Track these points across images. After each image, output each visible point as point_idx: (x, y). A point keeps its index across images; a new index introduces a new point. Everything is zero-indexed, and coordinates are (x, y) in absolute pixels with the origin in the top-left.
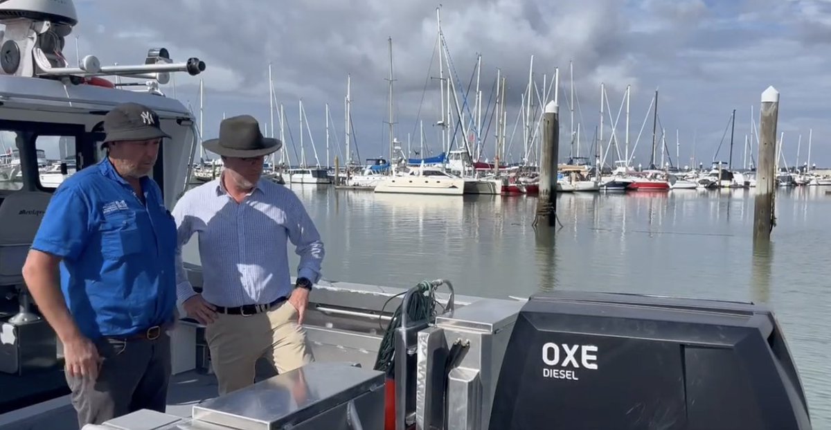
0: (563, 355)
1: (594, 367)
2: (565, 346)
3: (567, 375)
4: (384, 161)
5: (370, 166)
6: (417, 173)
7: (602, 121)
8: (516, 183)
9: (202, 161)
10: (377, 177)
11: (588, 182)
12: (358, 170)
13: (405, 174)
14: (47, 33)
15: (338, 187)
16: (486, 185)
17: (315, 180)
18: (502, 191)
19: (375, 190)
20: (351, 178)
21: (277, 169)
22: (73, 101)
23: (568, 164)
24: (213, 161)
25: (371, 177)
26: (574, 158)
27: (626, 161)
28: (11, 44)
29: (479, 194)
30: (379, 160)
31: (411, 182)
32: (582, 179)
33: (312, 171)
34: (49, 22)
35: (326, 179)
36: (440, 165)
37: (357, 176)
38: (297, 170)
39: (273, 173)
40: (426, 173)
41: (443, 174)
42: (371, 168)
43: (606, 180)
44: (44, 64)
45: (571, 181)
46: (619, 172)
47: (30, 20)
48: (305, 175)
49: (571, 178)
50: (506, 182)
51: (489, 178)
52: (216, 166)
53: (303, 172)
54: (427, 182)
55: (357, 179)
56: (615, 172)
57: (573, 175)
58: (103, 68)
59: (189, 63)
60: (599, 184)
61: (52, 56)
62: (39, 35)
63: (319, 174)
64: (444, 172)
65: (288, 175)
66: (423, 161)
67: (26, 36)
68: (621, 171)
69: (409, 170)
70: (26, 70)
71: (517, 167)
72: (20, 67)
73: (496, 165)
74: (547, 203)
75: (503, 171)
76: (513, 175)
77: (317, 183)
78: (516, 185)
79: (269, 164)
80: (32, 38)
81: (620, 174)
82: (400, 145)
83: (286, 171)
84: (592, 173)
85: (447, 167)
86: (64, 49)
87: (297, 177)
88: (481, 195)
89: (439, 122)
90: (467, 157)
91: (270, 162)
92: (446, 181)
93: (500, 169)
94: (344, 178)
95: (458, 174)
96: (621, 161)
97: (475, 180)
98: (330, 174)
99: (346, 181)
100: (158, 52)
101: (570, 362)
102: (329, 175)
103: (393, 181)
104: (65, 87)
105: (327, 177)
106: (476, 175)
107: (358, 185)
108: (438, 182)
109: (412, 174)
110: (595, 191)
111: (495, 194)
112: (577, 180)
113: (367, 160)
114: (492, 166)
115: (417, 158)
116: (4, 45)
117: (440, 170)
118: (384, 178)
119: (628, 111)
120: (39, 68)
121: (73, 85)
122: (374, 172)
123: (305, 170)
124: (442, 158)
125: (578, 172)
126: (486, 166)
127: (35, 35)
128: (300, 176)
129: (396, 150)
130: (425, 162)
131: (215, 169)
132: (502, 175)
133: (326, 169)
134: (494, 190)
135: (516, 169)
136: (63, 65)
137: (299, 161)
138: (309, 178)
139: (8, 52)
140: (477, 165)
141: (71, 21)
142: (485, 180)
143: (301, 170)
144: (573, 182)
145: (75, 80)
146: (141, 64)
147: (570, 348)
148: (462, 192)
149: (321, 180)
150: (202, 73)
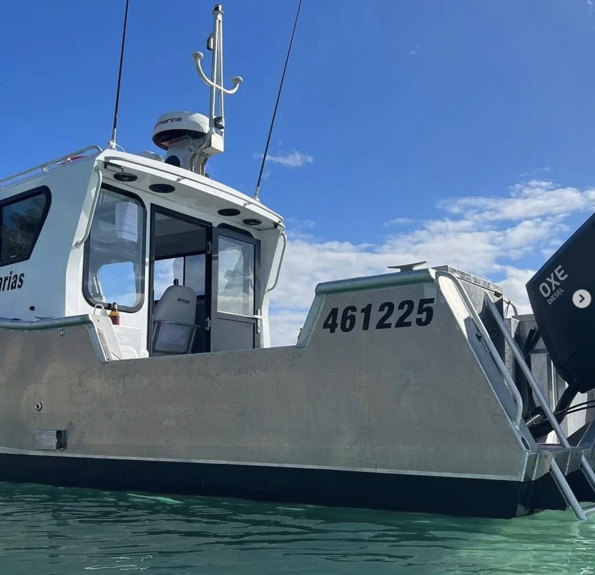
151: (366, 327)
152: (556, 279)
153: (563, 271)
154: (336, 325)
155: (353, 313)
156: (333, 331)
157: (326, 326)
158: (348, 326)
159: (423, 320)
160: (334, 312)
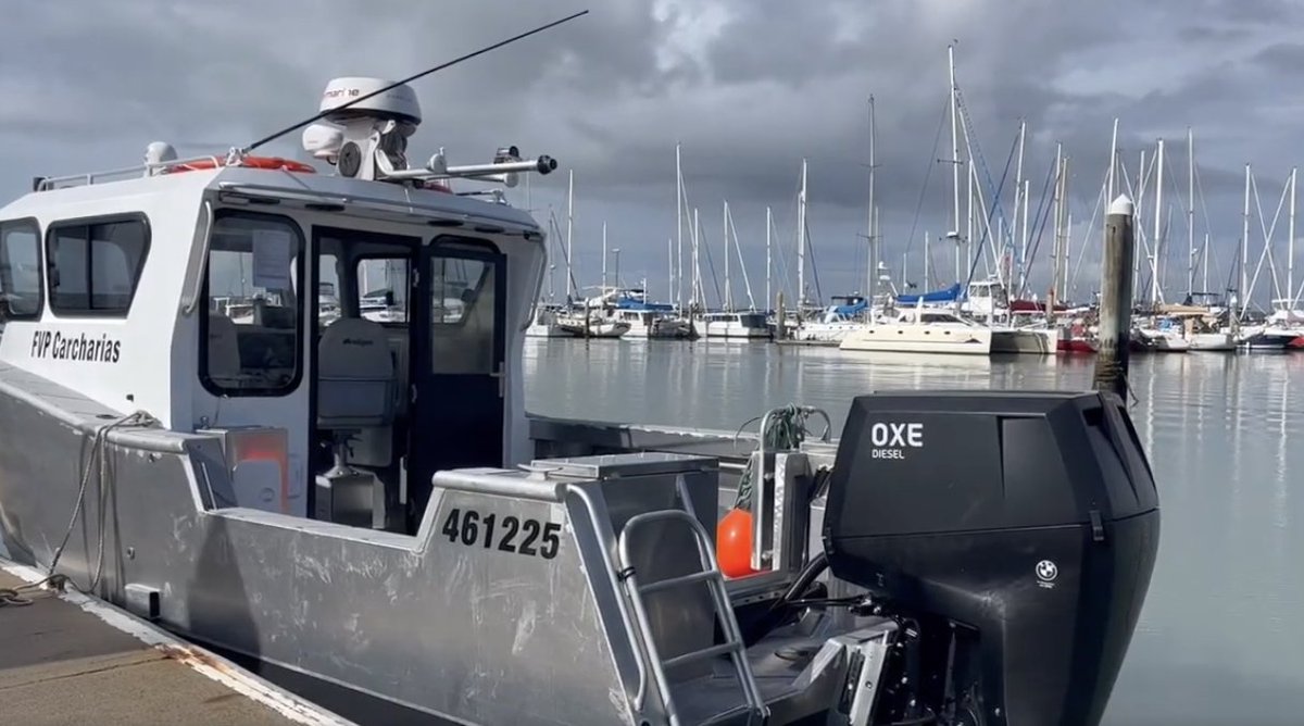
0: (891, 434)
1: (920, 444)
2: (893, 426)
3: (894, 454)
4: (860, 299)
5: (834, 308)
6: (912, 319)
7: (1246, 229)
8: (1085, 335)
9: (570, 299)
10: (845, 325)
11: (1215, 335)
12: (817, 315)
13: (892, 320)
14: (390, 133)
15: (781, 342)
16: (1033, 340)
17: (746, 331)
18: (1058, 348)
19: (842, 346)
20: (803, 328)
21: (685, 314)
22: (414, 206)
23: (1185, 304)
24: (587, 300)
25: (836, 326)
26: (1194, 294)
27: (1289, 300)
28: (352, 145)
29: (1018, 352)
30: (852, 299)
31: (901, 332)
32: (1206, 330)
33: (742, 317)
34: (393, 122)
35: (763, 330)
36: (953, 305)
37: (814, 325)
38: (718, 314)
39: (680, 320)
40: (927, 319)
41: (954, 320)
42: (836, 311)
43: (1249, 331)
44: (386, 166)
45: (1183, 333)
46: (1279, 320)
47: (373, 120)
48: (731, 323)
49: (1184, 327)
50: (1067, 332)
51: (1038, 326)
52: (591, 309)
53: (728, 319)
54: (927, 333)
55: (812, 328)
56: (1272, 319)
57: (1189, 323)
58: (449, 169)
59: (540, 161)
60: (1235, 339)
61: (395, 159)
62: (383, 136)
63: (754, 321)
64: (958, 316)
65: (703, 323)
66: (921, 299)
67: (367, 136)
68: (1282, 317)
69: (898, 313)
70: (366, 173)
71: (1087, 309)
72: (360, 172)
73: (1049, 305)
74: (1112, 363)
75: (1060, 315)
76: (1079, 321)
77: (750, 337)
78: (1084, 339)
79: (674, 306)
80: (375, 139)
81: (1279, 322)
82: (889, 272)
83: (701, 317)
84: (1224, 320)
85: (965, 307)
86: (407, 150)
87: (718, 327)
88: (1020, 355)
89: (950, 234)
90: (1000, 293)
91: (675, 301)
92: (960, 330)
93: (1055, 312)
94: (793, 328)
95: (981, 320)
96: (1280, 300)
97: (1012, 329)
98: (771, 321)
99: (795, 332)
100: (507, 151)
101: (897, 441)
102: (769, 323)
103: (872, 332)
104: (406, 191)
105: (766, 326)
106: (1014, 321)
107: (814, 339)
108: (948, 333)
109: (904, 319)
110: (1229, 350)
111: (1047, 354)
112: (1195, 331)
113: (833, 298)
114: (1043, 307)
115: (913, 292)
116: (345, 147)
117: (951, 313)
118: (857, 326)
119: (1292, 213)
120: (380, 171)
121: (415, 190)
122: (841, 317)
123: (731, 314)
124: (954, 294)
125: (1199, 317)
126: (1031, 306)
127: (377, 135)
128: (723, 324)
129: (882, 281)
130: (925, 300)
131: (589, 312)
132: (1059, 321)
133: (766, 313)
134: (1045, 346)
135: (1084, 312)
136: (405, 168)
137: (721, 301)
138: (737, 328)
139: (348, 155)
140: (1016, 306)
141: (415, 120)
142: (1030, 330)
143: (723, 314)
144: (1188, 335)
145: (417, 183)
146: (488, 163)
147: (898, 427)
148: (988, 351)
149: (756, 332)
150: (553, 171)
151: (488, 545)
152: (904, 434)
153: (919, 435)
154: (457, 534)
155: (475, 522)
156: (453, 540)
157: (445, 531)
158: (469, 537)
159: (549, 551)
160: (455, 513)
